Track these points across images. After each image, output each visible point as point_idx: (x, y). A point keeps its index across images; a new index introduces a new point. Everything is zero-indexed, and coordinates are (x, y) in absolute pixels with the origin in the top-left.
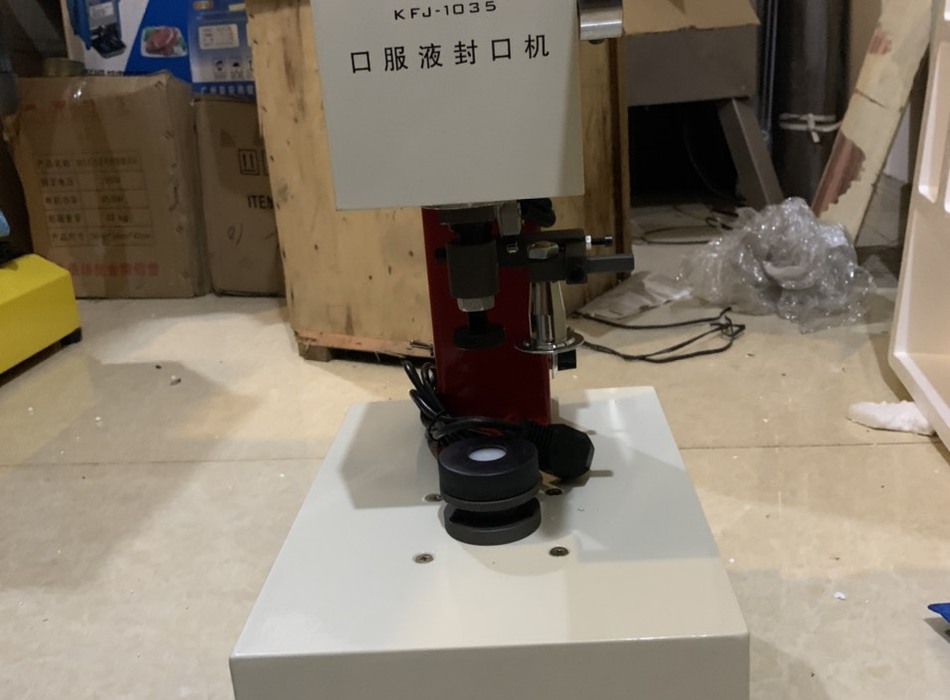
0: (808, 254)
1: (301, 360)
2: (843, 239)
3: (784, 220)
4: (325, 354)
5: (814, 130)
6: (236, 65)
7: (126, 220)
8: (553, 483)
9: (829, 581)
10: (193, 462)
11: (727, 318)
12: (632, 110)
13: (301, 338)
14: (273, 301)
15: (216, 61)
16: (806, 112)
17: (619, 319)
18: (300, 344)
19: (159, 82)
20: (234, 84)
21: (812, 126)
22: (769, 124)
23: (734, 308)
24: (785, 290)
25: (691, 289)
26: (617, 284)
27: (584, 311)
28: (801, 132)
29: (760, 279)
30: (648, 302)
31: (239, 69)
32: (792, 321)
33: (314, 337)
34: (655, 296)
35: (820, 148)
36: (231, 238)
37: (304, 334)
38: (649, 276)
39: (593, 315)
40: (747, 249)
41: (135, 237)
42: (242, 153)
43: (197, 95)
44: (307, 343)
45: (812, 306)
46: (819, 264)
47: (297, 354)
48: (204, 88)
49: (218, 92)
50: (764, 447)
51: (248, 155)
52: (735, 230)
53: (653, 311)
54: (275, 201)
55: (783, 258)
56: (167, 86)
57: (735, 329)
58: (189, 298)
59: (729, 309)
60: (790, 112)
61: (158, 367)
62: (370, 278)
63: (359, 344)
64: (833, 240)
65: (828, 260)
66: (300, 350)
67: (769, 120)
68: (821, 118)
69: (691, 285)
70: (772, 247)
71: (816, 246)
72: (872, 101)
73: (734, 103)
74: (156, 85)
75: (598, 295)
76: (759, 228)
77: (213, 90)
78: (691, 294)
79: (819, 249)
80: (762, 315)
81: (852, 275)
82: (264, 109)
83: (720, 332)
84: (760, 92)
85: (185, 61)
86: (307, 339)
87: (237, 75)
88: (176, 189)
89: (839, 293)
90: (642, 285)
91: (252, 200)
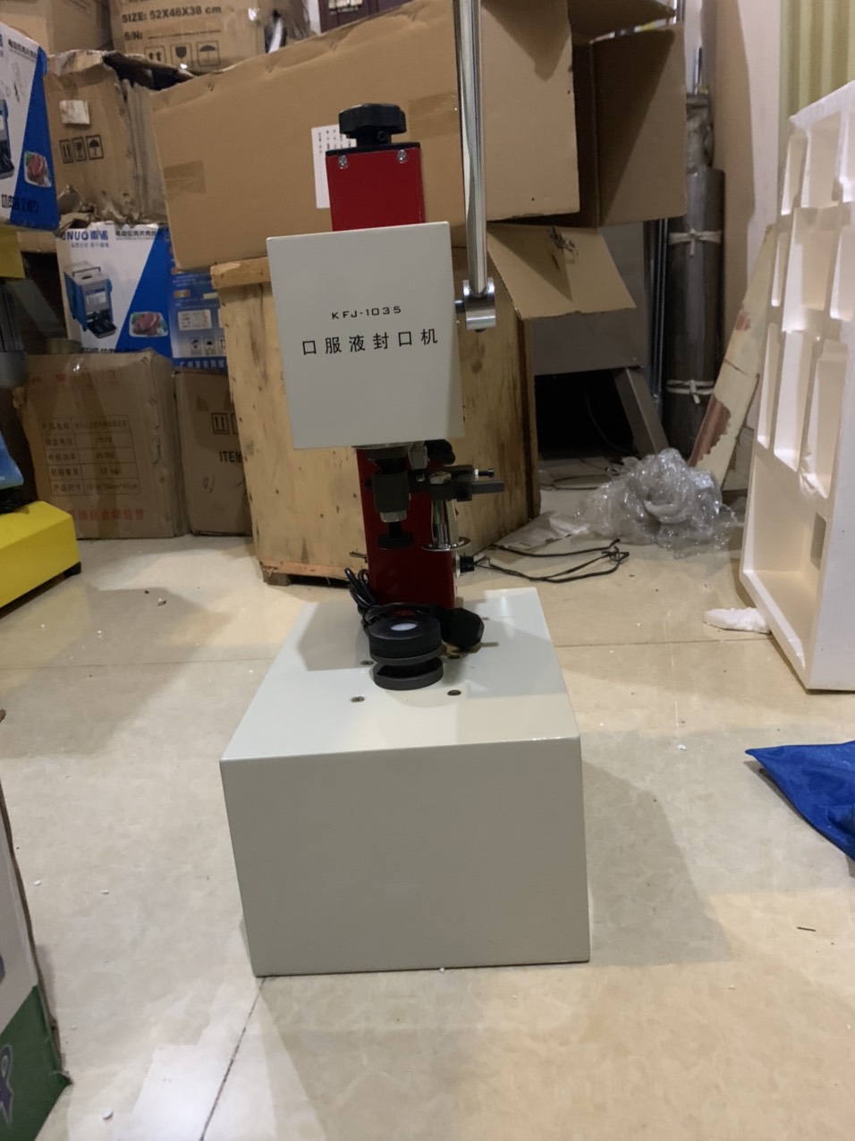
0: (680, 494)
1: (265, 585)
2: (710, 482)
3: (661, 466)
4: (284, 580)
5: (695, 394)
6: (209, 343)
7: (117, 473)
8: (453, 652)
9: (675, 738)
10: (178, 663)
11: (616, 548)
12: (538, 379)
13: (265, 567)
14: (241, 540)
15: (193, 340)
16: (688, 378)
17: (528, 550)
18: (264, 572)
19: (145, 358)
20: (209, 359)
21: (694, 390)
22: (660, 390)
23: (623, 540)
24: (664, 524)
25: (589, 525)
26: (528, 522)
27: (499, 543)
28: (685, 395)
29: (642, 515)
30: (553, 537)
31: (211, 346)
32: (669, 549)
33: (276, 566)
34: (558, 530)
35: (700, 409)
36: (206, 486)
37: (267, 563)
38: (554, 515)
39: (506, 546)
40: (632, 491)
41: (124, 487)
42: (214, 416)
43: (176, 368)
44: (270, 571)
45: (684, 537)
46: (690, 503)
47: (262, 580)
48: (182, 363)
49: (194, 365)
50: (635, 644)
51: (219, 417)
52: (621, 476)
53: (556, 543)
54: (243, 455)
55: (661, 497)
56: (152, 361)
57: (621, 556)
58: (170, 538)
59: (618, 541)
60: (675, 379)
61: (147, 592)
62: (322, 516)
63: (313, 570)
64: (702, 484)
65: (697, 498)
66: (264, 576)
67: (660, 385)
68: (701, 383)
69: (587, 522)
70: (651, 489)
71: (687, 487)
72: (737, 369)
73: (628, 371)
74: (142, 361)
75: (512, 531)
76: (640, 473)
77: (190, 364)
78: (588, 529)
79: (689, 491)
80: (644, 544)
81: (717, 511)
82: (234, 379)
83: (608, 558)
84: (652, 364)
85: (167, 340)
86: (270, 568)
87: (210, 352)
88: (159, 446)
89: (707, 526)
90: (548, 522)
91: (223, 455)
